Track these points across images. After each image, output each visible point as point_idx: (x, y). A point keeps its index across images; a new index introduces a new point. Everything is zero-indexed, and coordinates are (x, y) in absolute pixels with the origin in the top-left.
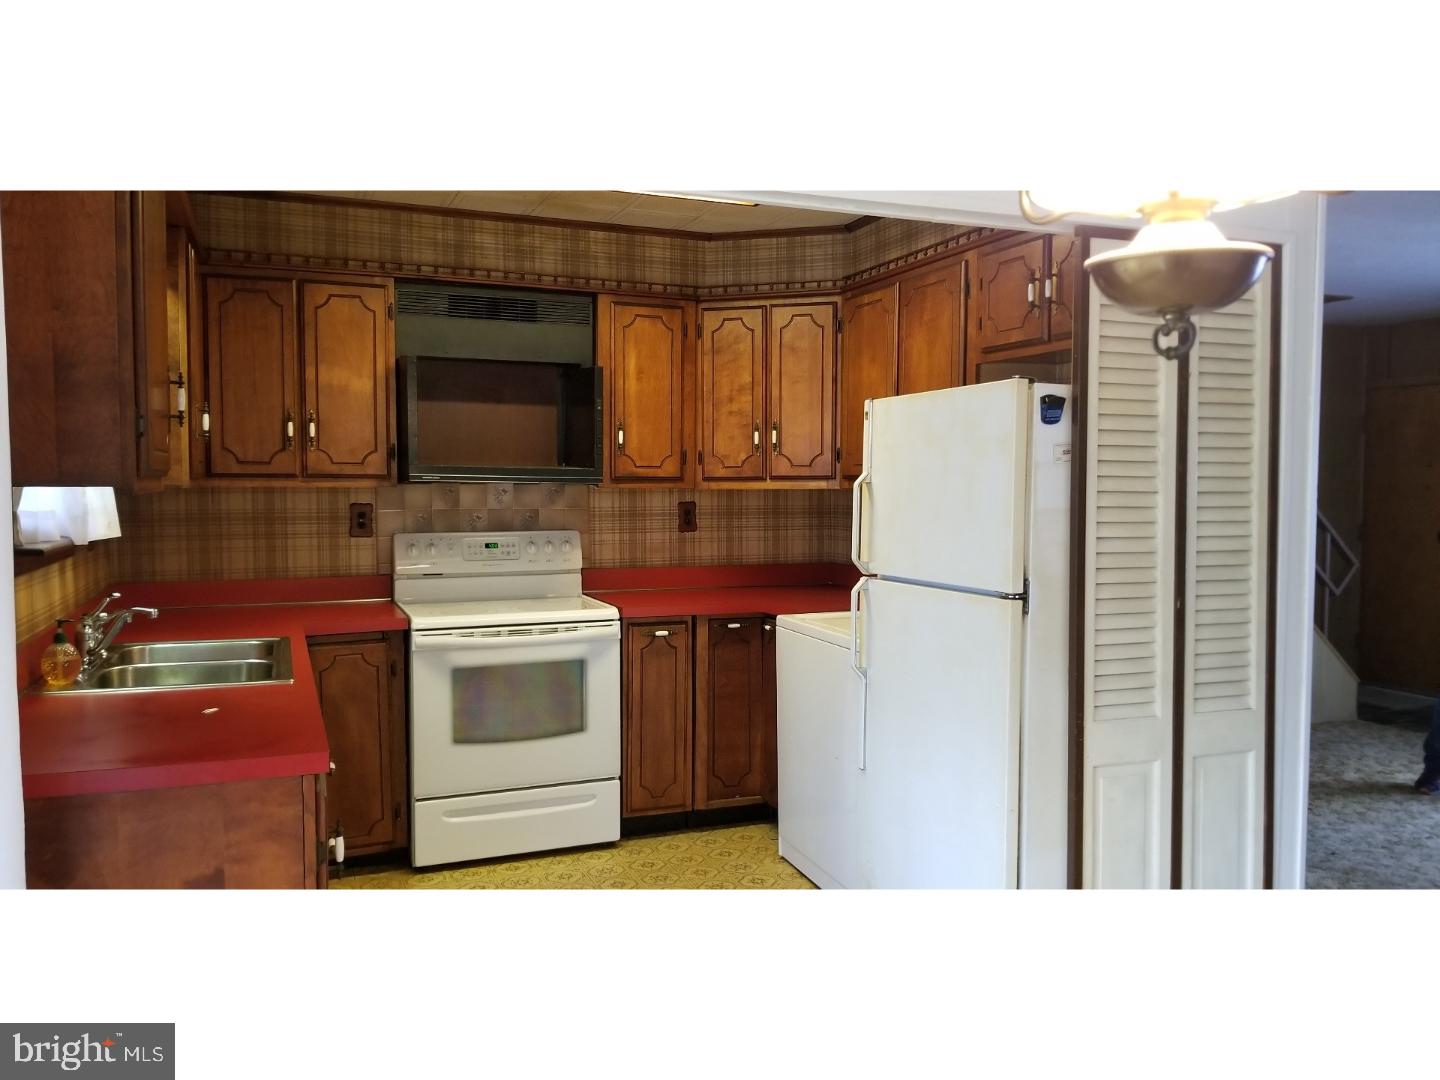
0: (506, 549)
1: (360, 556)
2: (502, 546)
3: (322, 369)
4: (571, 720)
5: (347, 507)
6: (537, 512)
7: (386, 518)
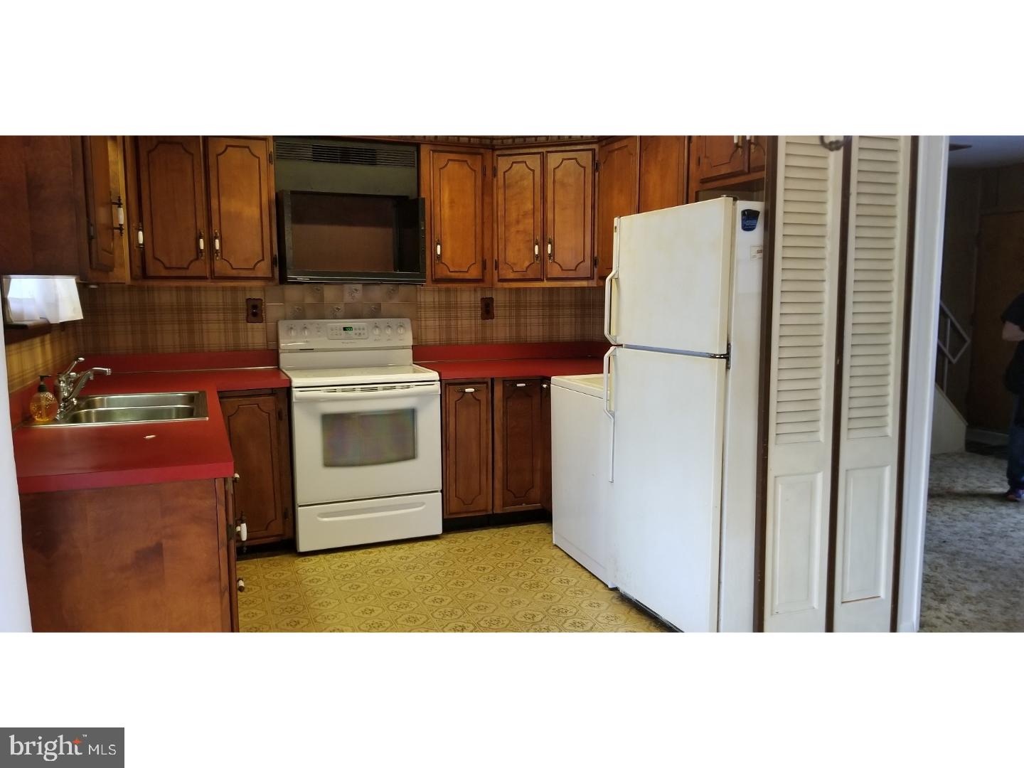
0: (358, 331)
1: (254, 336)
2: (355, 329)
3: (223, 200)
4: (406, 451)
5: (244, 301)
6: (379, 305)
7: (272, 309)
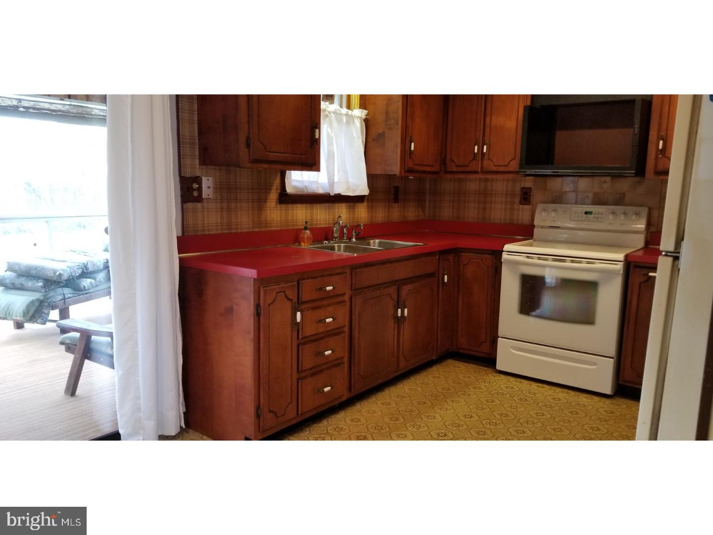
0: (597, 216)
1: (522, 214)
2: (595, 214)
3: (493, 117)
4: (587, 318)
5: (520, 189)
6: (624, 195)
7: (536, 196)
